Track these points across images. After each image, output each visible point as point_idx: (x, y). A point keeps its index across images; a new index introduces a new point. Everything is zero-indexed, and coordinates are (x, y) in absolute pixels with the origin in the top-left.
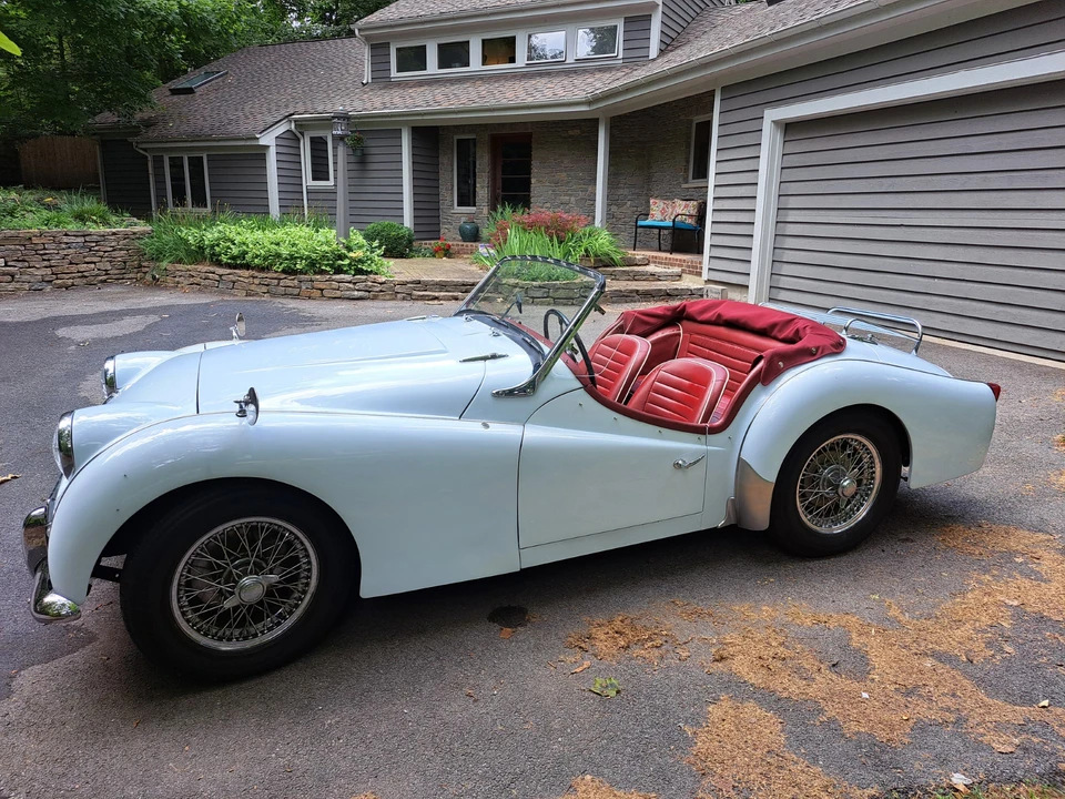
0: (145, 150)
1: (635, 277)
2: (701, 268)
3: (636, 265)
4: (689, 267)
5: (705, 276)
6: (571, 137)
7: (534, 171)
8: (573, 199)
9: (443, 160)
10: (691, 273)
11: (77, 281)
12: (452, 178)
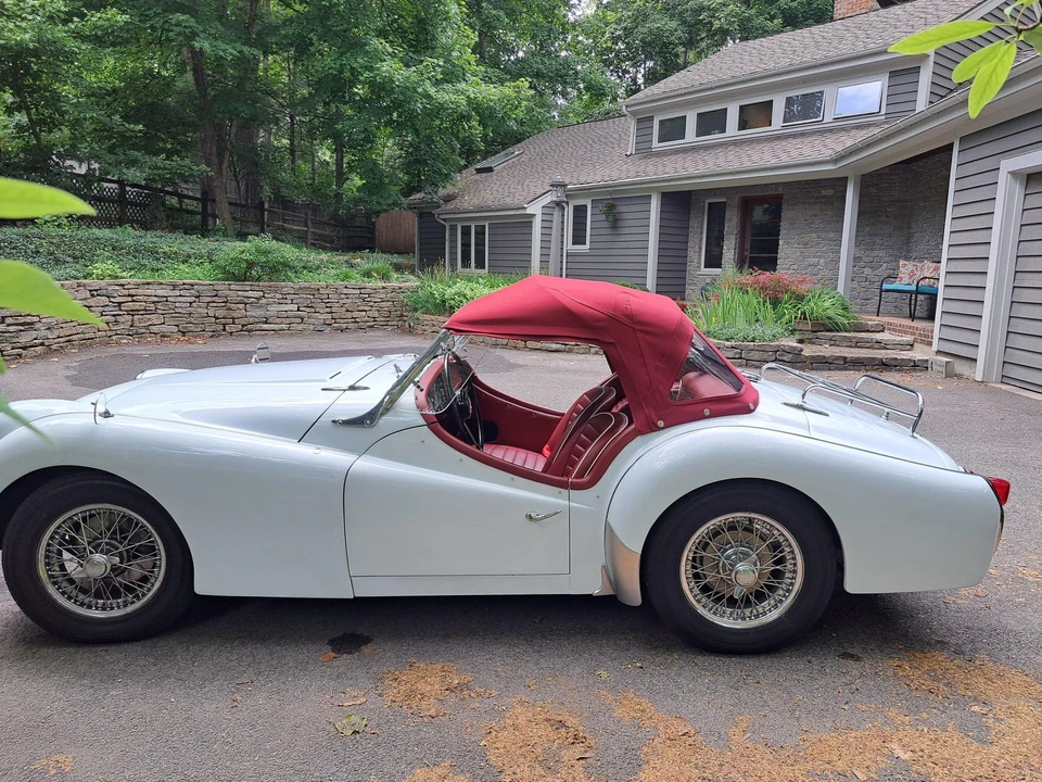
0: (445, 220)
1: (857, 344)
2: (932, 338)
3: (868, 331)
4: (920, 335)
5: (935, 347)
6: (825, 197)
7: (782, 232)
8: (822, 261)
9: (693, 223)
10: (922, 342)
11: (350, 326)
12: (701, 241)
